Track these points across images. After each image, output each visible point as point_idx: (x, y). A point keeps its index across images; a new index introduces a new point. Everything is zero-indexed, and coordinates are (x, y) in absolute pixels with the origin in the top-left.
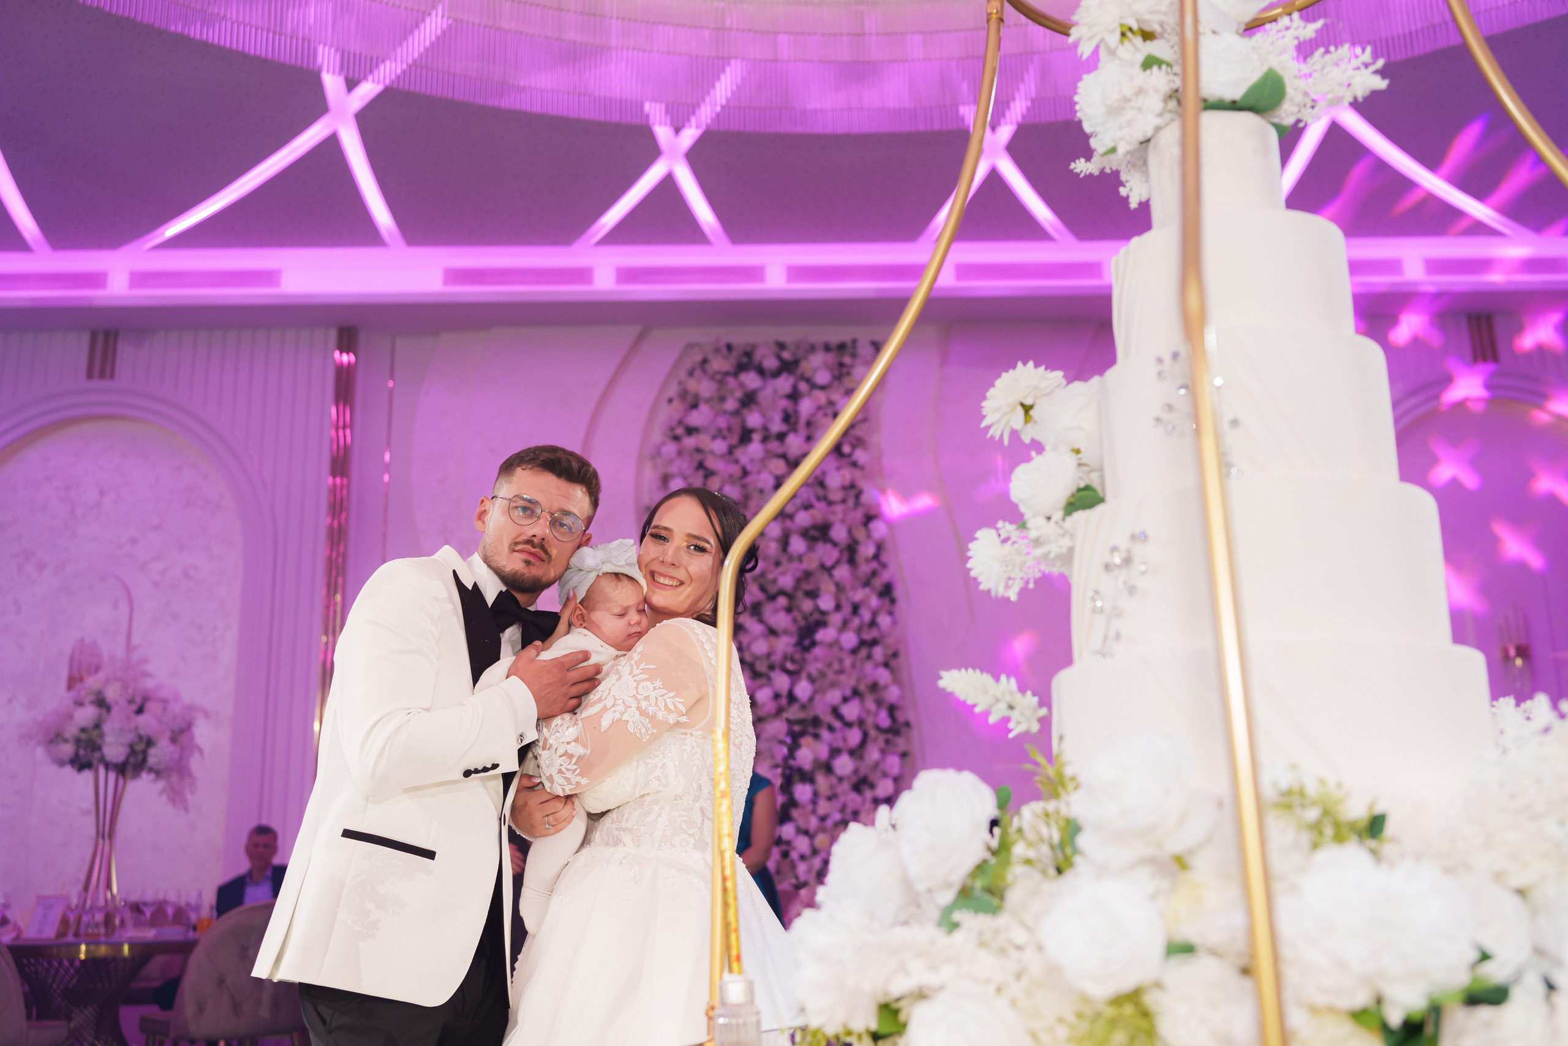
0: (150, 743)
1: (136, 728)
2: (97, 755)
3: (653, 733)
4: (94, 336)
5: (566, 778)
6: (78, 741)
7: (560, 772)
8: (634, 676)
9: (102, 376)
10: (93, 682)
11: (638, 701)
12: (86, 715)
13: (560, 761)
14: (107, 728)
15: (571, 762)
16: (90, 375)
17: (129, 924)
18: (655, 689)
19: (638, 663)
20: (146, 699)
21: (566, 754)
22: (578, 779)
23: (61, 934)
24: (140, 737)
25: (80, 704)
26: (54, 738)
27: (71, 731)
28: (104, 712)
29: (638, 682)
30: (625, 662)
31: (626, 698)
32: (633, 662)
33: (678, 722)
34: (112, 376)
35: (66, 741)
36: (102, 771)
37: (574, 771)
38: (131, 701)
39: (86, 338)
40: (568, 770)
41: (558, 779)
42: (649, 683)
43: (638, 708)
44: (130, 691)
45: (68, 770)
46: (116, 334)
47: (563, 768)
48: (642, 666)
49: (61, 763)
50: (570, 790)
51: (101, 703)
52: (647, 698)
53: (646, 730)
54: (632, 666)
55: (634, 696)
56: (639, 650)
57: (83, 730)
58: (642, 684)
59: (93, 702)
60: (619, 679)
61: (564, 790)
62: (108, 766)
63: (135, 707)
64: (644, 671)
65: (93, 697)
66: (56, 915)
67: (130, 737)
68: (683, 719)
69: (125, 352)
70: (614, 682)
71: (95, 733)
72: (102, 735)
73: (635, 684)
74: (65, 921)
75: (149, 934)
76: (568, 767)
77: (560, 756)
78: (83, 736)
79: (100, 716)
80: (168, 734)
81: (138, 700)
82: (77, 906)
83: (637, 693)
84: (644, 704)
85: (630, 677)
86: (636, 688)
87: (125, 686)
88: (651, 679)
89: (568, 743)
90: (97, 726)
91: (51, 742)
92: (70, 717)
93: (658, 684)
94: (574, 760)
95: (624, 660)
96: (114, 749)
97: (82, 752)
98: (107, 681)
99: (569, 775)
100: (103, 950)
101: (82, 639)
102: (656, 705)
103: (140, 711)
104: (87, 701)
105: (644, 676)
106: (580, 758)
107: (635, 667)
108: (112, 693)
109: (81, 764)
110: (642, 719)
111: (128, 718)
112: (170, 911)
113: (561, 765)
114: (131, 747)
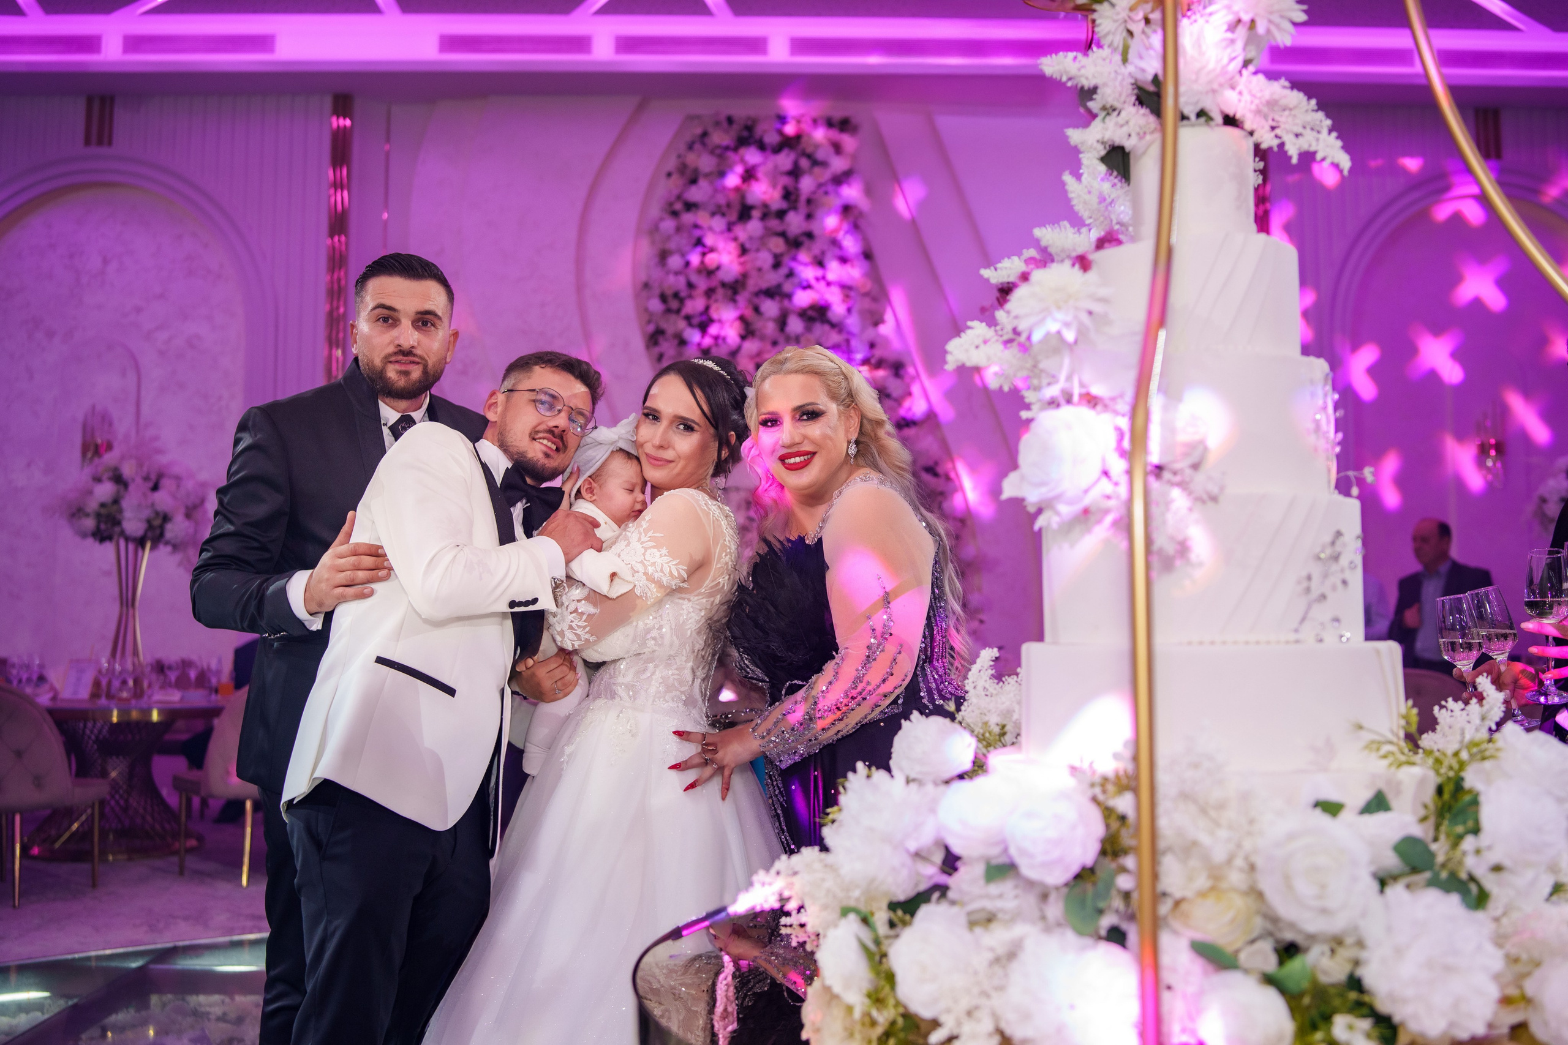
0: (166, 518)
1: (153, 505)
2: (117, 529)
3: (657, 597)
4: (90, 101)
5: (576, 634)
6: (98, 516)
7: (571, 627)
8: (642, 543)
9: (100, 143)
10: (109, 459)
11: (645, 566)
12: (105, 491)
13: (571, 617)
14: (125, 504)
15: (581, 619)
16: (87, 142)
17: (156, 687)
18: (661, 556)
19: (646, 531)
20: (160, 476)
21: (576, 611)
22: (587, 636)
23: (95, 695)
24: (157, 513)
25: (98, 480)
26: (76, 512)
27: (92, 505)
28: (122, 488)
29: (646, 549)
30: (634, 528)
31: (634, 563)
32: (642, 530)
33: (680, 587)
34: (110, 143)
35: (87, 515)
36: (122, 543)
37: (585, 627)
38: (146, 478)
39: (81, 104)
40: (578, 626)
41: (569, 635)
42: (656, 550)
43: (646, 574)
44: (145, 469)
45: (90, 541)
46: (112, 99)
47: (573, 624)
48: (650, 534)
49: (84, 535)
50: (579, 646)
51: (118, 479)
52: (654, 564)
53: (651, 594)
54: (640, 534)
55: (641, 562)
56: (647, 518)
57: (103, 505)
58: (649, 551)
59: (110, 479)
60: (628, 545)
61: (573, 645)
62: (127, 539)
63: (151, 484)
64: (652, 539)
65: (111, 474)
66: (89, 678)
67: (147, 513)
68: (685, 585)
69: (123, 119)
70: (623, 547)
71: (115, 507)
72: (121, 511)
73: (643, 551)
74: (97, 684)
75: (174, 697)
76: (579, 624)
77: (571, 613)
78: (103, 511)
79: (118, 492)
80: (182, 510)
81: (153, 477)
82: (108, 670)
83: (645, 559)
84: (650, 570)
85: (638, 544)
86: (644, 554)
87: (140, 465)
88: (658, 547)
89: (579, 601)
90: (116, 501)
91: (73, 515)
92: (90, 492)
93: (664, 551)
94: (585, 617)
95: (633, 526)
96: (133, 524)
97: (103, 526)
98: (123, 458)
99: (579, 631)
100: (135, 715)
101: (94, 407)
102: (662, 571)
103: (155, 488)
104: (105, 477)
105: (651, 544)
106: (590, 616)
107: (643, 534)
108: (128, 470)
109: (101, 536)
110: (648, 583)
111: (145, 495)
112: (193, 674)
113: (572, 621)
114: (149, 521)
